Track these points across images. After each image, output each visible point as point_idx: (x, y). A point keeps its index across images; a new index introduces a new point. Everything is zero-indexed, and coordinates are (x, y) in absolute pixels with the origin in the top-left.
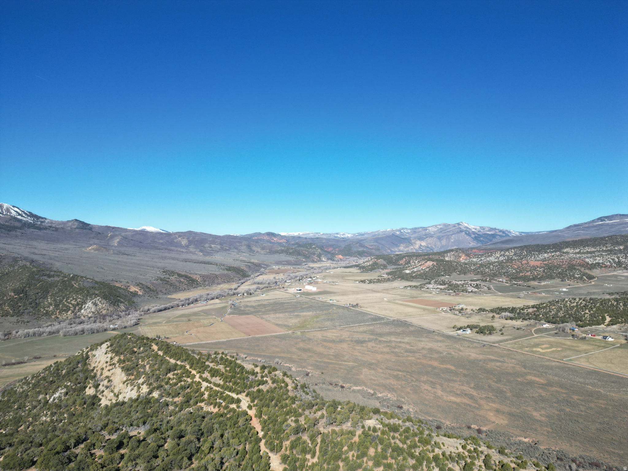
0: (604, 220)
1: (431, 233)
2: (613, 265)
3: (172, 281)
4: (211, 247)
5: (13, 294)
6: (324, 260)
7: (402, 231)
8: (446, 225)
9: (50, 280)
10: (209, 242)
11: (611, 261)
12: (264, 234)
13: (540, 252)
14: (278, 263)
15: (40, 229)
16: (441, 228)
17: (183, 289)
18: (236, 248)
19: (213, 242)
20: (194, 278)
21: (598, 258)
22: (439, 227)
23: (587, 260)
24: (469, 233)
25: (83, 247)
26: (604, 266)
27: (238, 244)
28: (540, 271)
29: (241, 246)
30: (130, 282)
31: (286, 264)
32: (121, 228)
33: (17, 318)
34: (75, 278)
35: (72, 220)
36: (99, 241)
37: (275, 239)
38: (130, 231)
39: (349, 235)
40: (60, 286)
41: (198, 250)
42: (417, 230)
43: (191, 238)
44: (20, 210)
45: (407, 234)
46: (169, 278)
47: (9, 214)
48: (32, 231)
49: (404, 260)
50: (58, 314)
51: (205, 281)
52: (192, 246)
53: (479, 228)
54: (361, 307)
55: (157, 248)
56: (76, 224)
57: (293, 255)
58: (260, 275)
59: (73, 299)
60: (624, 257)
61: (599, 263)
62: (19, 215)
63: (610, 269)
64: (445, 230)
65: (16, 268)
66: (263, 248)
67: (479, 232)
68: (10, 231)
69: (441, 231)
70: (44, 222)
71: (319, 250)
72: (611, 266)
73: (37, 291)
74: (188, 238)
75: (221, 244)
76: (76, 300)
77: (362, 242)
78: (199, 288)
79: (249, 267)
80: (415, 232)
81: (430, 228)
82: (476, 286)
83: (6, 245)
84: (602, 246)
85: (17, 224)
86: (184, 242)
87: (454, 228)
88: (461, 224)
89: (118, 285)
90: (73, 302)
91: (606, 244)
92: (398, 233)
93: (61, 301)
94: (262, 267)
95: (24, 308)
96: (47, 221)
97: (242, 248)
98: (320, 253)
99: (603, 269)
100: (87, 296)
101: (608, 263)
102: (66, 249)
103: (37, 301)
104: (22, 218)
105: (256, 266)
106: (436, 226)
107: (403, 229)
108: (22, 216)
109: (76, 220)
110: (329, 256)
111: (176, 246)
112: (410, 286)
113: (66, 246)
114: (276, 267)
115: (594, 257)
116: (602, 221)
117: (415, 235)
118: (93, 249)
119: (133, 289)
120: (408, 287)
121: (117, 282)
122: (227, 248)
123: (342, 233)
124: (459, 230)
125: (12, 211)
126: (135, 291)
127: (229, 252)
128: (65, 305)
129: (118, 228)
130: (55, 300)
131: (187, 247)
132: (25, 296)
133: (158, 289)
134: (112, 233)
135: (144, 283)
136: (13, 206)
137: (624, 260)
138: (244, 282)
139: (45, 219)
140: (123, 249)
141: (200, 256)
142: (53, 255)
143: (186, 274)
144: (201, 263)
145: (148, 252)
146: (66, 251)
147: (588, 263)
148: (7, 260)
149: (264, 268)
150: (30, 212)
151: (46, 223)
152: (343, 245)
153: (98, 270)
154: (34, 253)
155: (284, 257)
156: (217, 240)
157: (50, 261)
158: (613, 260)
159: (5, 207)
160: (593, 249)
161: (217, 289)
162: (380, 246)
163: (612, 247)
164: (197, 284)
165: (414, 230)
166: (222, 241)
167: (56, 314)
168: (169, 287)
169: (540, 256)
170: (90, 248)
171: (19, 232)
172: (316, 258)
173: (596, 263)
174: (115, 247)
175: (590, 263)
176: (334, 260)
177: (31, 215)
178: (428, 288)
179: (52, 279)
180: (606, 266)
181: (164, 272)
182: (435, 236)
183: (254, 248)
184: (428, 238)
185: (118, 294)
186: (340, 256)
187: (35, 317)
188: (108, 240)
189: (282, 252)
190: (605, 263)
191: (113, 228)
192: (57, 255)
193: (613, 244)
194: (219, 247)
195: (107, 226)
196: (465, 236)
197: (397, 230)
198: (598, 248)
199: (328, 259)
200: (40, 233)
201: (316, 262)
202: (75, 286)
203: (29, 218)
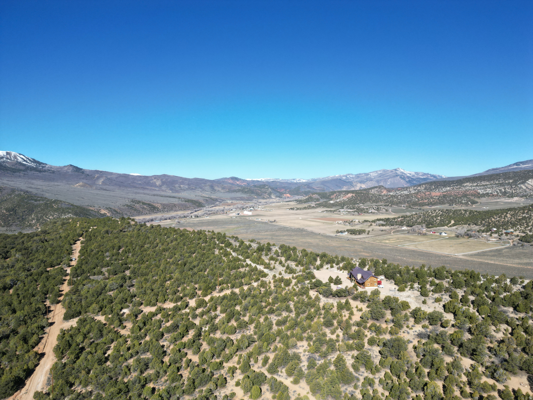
0: (520, 165)
1: (372, 177)
2: (499, 194)
3: (136, 207)
4: (180, 187)
5: (5, 211)
6: (273, 197)
7: (348, 176)
8: (384, 171)
9: (36, 203)
10: (179, 183)
11: (498, 191)
12: (228, 179)
13: (445, 186)
14: (232, 199)
15: (40, 171)
16: (381, 174)
17: (145, 213)
18: (201, 188)
19: (183, 183)
20: (156, 206)
21: (488, 190)
22: (379, 172)
23: (479, 191)
24: (404, 177)
25: (72, 184)
26: (491, 195)
27: (203, 185)
28: (435, 199)
29: (206, 186)
30: (102, 207)
31: (239, 200)
32: (108, 172)
33: (7, 228)
34: (56, 202)
35: (68, 166)
36: (87, 181)
37: (237, 183)
38: (115, 174)
39: (304, 181)
40: (43, 207)
41: (169, 189)
42: (360, 176)
43: (164, 180)
44: (25, 157)
45: (352, 179)
46: (134, 205)
47: (16, 160)
48: (33, 173)
49: (335, 195)
50: (38, 225)
51: (164, 208)
52: (165, 186)
53: (414, 173)
54: (277, 222)
55: (135, 187)
56: (71, 168)
57: (248, 194)
58: (214, 206)
59: (51, 215)
60: (510, 188)
61: (488, 193)
62: (25, 161)
63: (495, 198)
64: (384, 175)
65: (13, 196)
66: (223, 188)
67: (413, 176)
68: (15, 172)
69: (380, 175)
70: (45, 167)
71: (270, 190)
72: (497, 195)
73: (24, 210)
74: (161, 180)
75: (189, 185)
76: (53, 216)
77: (310, 185)
78: (158, 213)
79: (207, 200)
80: (358, 177)
81: (371, 174)
82: (377, 209)
83: (9, 182)
84: (495, 180)
85: (21, 168)
86: (158, 183)
87: (391, 173)
88: (398, 169)
89: (92, 208)
90: (50, 217)
91: (500, 179)
92: (344, 178)
93: (42, 217)
94: (218, 201)
95: (13, 222)
96: (47, 166)
97: (206, 188)
98: (270, 192)
99: (490, 197)
100: (62, 213)
101: (496, 193)
102: (58, 185)
103: (24, 217)
104: (27, 163)
105: (214, 200)
106: (376, 172)
107: (349, 174)
108: (27, 162)
109: (71, 165)
110: (278, 194)
111: (151, 186)
112: (327, 211)
113: (58, 184)
114: (229, 202)
115: (486, 188)
116: (517, 165)
117: (359, 179)
118: (79, 185)
119: (103, 212)
120: (325, 211)
121: (91, 206)
122: (194, 188)
123: (298, 179)
124: (395, 174)
125: (19, 158)
126: (105, 213)
127: (195, 191)
128: (44, 219)
129: (105, 172)
130: (37, 216)
131: (160, 186)
132: (14, 213)
133: (124, 212)
134: (98, 175)
135: (112, 207)
136: (20, 154)
137: (509, 190)
138: (198, 211)
139: (46, 164)
140: (104, 187)
141: (169, 193)
142: (46, 189)
143: (150, 203)
144: (167, 197)
145: (126, 189)
146: (57, 187)
147: (479, 193)
148: (6, 191)
149: (220, 202)
150: (33, 159)
151: (46, 168)
152: (293, 187)
153: (78, 199)
154: (31, 188)
155: (239, 195)
156: (186, 181)
157: (42, 193)
158: (500, 190)
159: (13, 155)
160: (488, 183)
161: (173, 214)
162: (325, 188)
163: (504, 181)
164: (158, 210)
165: (358, 176)
166: (190, 182)
167: (37, 226)
168: (133, 211)
169: (443, 189)
170: (77, 185)
171: (22, 174)
172: (267, 195)
173: (486, 193)
174: (100, 185)
175: (481, 193)
176: (281, 198)
177: (34, 161)
178: (339, 211)
179: (38, 202)
180: (493, 195)
181: (132, 201)
182: (374, 180)
183: (216, 188)
184: (368, 182)
185: (88, 214)
186: (288, 195)
187: (21, 228)
188: (95, 180)
189: (239, 191)
190: (493, 193)
191: (101, 172)
192: (48, 189)
193: (504, 179)
194: (187, 187)
195: (96, 170)
196: (400, 179)
197: (344, 176)
198: (492, 182)
199: (277, 197)
200: (40, 174)
201: (266, 199)
202: (55, 207)
203: (33, 163)
